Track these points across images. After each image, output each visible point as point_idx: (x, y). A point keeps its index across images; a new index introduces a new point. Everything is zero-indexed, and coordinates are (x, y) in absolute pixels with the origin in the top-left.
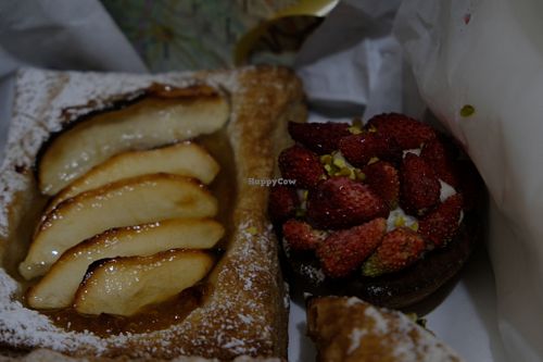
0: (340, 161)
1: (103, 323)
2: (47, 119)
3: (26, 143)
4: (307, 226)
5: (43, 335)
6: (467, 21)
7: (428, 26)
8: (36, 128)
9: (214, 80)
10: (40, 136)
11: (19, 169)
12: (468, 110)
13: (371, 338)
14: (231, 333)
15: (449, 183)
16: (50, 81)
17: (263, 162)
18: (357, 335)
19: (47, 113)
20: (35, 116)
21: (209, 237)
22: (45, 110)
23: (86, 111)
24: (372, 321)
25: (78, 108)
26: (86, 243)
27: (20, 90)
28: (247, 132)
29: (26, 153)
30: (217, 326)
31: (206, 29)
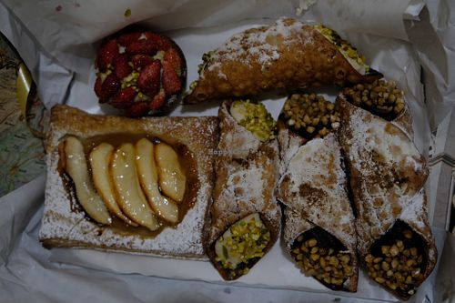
0: (129, 79)
1: (191, 187)
2: (76, 219)
3: (86, 230)
4: (156, 97)
5: (200, 210)
6: (78, 5)
7: (59, 31)
8: (80, 225)
9: (55, 142)
10: (85, 223)
11: (100, 234)
12: (128, 13)
13: (223, 70)
14: (206, 130)
15: (140, 36)
16: (51, 220)
17: (109, 120)
18: (221, 74)
19: (73, 219)
20: (72, 226)
21: (146, 146)
22: (70, 221)
23: (74, 200)
24: (215, 68)
25: (72, 203)
26: (147, 197)
27: (53, 236)
28: (91, 127)
29: (92, 230)
30: (202, 136)
31: (17, 147)
